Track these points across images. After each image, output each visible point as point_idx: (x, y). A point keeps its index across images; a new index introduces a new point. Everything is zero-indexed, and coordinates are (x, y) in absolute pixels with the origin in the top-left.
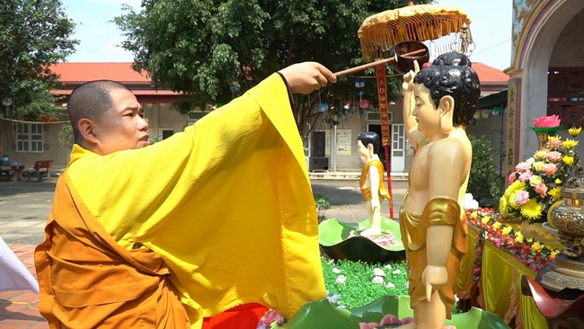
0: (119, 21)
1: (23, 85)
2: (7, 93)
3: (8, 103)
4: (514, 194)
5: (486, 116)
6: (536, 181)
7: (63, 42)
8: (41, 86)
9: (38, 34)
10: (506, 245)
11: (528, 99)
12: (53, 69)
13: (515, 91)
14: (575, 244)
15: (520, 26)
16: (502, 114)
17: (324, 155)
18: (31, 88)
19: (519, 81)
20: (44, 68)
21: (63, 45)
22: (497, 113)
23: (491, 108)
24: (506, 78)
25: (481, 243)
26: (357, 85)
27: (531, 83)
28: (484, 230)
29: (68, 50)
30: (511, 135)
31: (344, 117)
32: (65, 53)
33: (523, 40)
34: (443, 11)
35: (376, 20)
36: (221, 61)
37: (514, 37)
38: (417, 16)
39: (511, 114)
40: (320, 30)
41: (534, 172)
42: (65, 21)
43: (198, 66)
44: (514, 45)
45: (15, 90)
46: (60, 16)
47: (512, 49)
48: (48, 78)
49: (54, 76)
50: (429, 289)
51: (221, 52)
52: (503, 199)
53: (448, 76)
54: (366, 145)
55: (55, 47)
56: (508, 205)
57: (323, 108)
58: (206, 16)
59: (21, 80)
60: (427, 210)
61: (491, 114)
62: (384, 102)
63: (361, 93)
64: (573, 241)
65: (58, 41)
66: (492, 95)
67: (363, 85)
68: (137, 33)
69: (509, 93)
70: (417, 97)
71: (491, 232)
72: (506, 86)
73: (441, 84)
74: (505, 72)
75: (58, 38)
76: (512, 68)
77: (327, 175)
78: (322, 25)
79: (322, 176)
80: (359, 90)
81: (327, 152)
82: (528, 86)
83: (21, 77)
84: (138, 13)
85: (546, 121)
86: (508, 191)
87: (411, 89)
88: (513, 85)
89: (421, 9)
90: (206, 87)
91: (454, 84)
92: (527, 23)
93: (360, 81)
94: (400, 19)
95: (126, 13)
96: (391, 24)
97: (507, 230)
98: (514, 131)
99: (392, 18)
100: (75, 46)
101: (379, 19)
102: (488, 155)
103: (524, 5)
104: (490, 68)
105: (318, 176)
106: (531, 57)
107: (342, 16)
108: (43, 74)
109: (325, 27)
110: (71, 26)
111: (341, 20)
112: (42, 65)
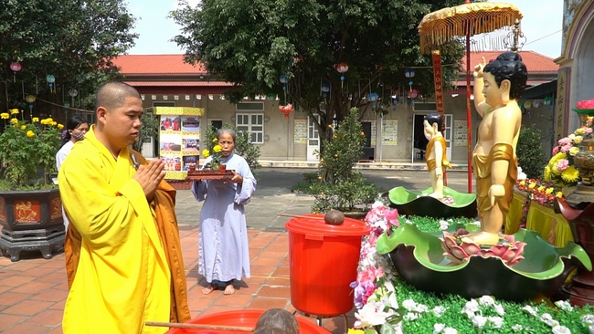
0: (177, 16)
1: (88, 77)
2: (74, 85)
3: (74, 94)
4: (557, 163)
5: (537, 106)
6: (574, 151)
7: (123, 36)
8: (105, 78)
9: (100, 29)
10: (548, 200)
11: (578, 87)
12: (115, 62)
13: (564, 80)
14: (590, 176)
15: (571, 18)
16: (553, 103)
17: (370, 145)
18: (95, 80)
19: (568, 71)
20: (106, 61)
21: (123, 39)
22: (549, 102)
23: (542, 97)
24: (557, 67)
25: (528, 204)
26: (407, 75)
27: (581, 72)
28: (531, 192)
29: (128, 43)
30: (560, 122)
31: (392, 107)
32: (125, 46)
33: (573, 32)
34: (496, 8)
35: (434, 17)
36: (278, 53)
37: (565, 29)
38: (473, 12)
39: (561, 102)
40: (373, 22)
41: (574, 144)
42: (126, 16)
43: (257, 58)
44: (564, 35)
45: (81, 81)
46: (121, 12)
47: (563, 40)
48: (109, 70)
49: (115, 67)
50: (493, 199)
51: (280, 45)
52: (547, 168)
53: (507, 67)
54: (431, 124)
55: (116, 41)
56: (552, 173)
57: (374, 98)
58: (265, 11)
59: (86, 72)
60: (492, 152)
61: (542, 104)
62: (439, 90)
63: (411, 83)
64: (587, 173)
65: (118, 35)
66: (543, 84)
67: (413, 74)
68: (193, 26)
69: (559, 83)
70: (485, 81)
71: (537, 194)
72: (556, 76)
73: (502, 72)
74: (556, 61)
75: (118, 32)
76: (562, 58)
77: (373, 165)
78: (374, 17)
79: (368, 166)
80: (409, 79)
81: (373, 143)
82: (578, 75)
83: (87, 70)
84: (193, 8)
85: (586, 104)
86: (551, 162)
87: (480, 76)
88: (563, 74)
89: (476, 7)
90: (263, 77)
91: (511, 72)
92: (578, 15)
93: (410, 71)
94: (457, 16)
95: (182, 8)
96: (448, 20)
97: (550, 190)
98: (563, 118)
99: (450, 15)
100: (135, 40)
101: (438, 16)
102: (538, 144)
104: (543, 57)
105: (364, 166)
106: (580, 47)
107: (394, 9)
108: (105, 66)
109: (378, 20)
110: (131, 20)
111: (393, 12)
112: (104, 59)
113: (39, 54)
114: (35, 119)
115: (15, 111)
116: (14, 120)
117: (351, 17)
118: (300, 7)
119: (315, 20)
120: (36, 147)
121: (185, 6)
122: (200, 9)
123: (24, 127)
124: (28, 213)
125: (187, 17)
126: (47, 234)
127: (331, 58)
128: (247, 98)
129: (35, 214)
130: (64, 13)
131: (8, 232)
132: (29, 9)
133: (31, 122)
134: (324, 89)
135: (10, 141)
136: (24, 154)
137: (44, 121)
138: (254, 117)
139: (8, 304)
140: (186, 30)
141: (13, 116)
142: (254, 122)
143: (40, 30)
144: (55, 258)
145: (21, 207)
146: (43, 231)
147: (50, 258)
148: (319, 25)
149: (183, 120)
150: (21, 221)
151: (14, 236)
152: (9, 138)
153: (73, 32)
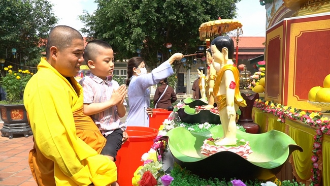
0: (82, 18)
1: (34, 50)
2: (26, 54)
3: (26, 58)
8: (43, 50)
15: (268, 25)
17: (183, 85)
26: (200, 49)
31: (193, 65)
35: (206, 25)
38: (222, 24)
40: (182, 23)
42: (53, 17)
45: (30, 52)
46: (51, 15)
50: (210, 93)
54: (200, 71)
57: (184, 61)
60: (209, 78)
65: (49, 28)
68: (90, 24)
74: (263, 44)
75: (50, 26)
77: (185, 96)
79: (183, 96)
81: (185, 84)
83: (34, 46)
84: (91, 14)
89: (224, 21)
95: (84, 14)
99: (212, 24)
103: (270, 16)
105: (181, 96)
107: (192, 17)
108: (43, 44)
109: (185, 22)
110: (56, 20)
111: (192, 19)
112: (43, 40)
113: (9, 38)
114: (20, 71)
115: (11, 67)
116: (10, 71)
117: (172, 20)
118: (147, 15)
119: (155, 21)
120: (21, 84)
121: (86, 13)
122: (94, 15)
123: (15, 74)
124: (17, 115)
125: (88, 19)
126: (26, 126)
127: (163, 40)
128: (118, 61)
129: (21, 116)
130: (22, 16)
131: (7, 125)
132: (4, 14)
133: (17, 72)
134: (159, 56)
135: (9, 81)
136: (15, 87)
137: (24, 72)
138: (122, 71)
139: (15, 153)
140: (87, 25)
141: (9, 69)
142: (122, 74)
143: (10, 25)
144: (30, 137)
145: (14, 112)
146: (25, 124)
147: (28, 137)
148: (156, 24)
149: (86, 72)
150: (14, 119)
151: (10, 127)
152: (8, 79)
153: (27, 26)
